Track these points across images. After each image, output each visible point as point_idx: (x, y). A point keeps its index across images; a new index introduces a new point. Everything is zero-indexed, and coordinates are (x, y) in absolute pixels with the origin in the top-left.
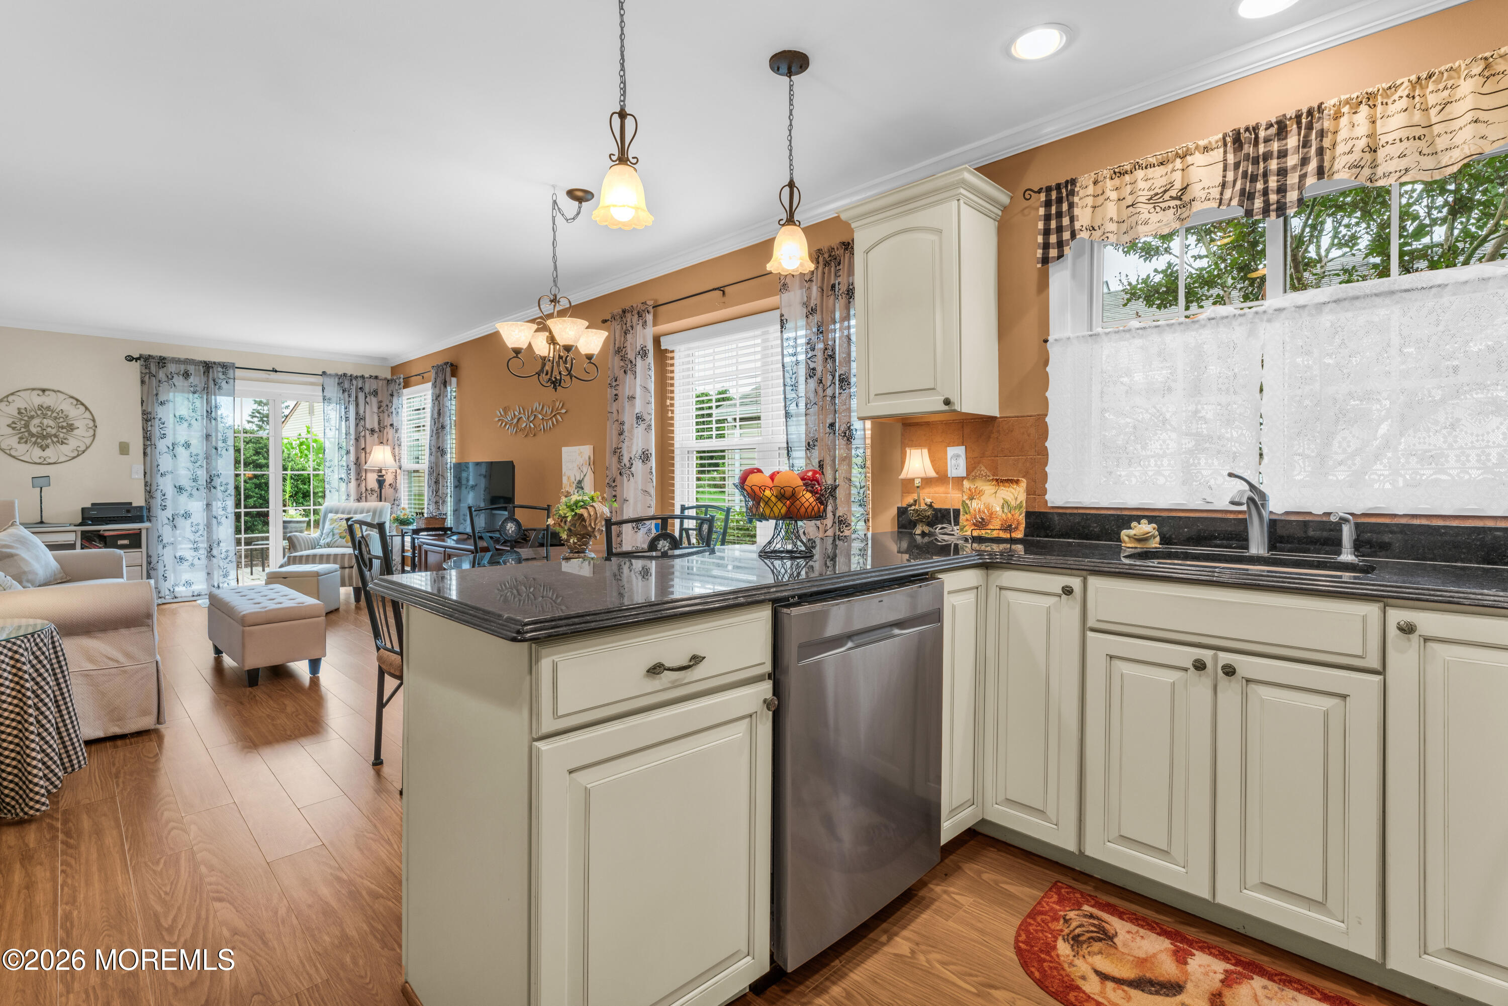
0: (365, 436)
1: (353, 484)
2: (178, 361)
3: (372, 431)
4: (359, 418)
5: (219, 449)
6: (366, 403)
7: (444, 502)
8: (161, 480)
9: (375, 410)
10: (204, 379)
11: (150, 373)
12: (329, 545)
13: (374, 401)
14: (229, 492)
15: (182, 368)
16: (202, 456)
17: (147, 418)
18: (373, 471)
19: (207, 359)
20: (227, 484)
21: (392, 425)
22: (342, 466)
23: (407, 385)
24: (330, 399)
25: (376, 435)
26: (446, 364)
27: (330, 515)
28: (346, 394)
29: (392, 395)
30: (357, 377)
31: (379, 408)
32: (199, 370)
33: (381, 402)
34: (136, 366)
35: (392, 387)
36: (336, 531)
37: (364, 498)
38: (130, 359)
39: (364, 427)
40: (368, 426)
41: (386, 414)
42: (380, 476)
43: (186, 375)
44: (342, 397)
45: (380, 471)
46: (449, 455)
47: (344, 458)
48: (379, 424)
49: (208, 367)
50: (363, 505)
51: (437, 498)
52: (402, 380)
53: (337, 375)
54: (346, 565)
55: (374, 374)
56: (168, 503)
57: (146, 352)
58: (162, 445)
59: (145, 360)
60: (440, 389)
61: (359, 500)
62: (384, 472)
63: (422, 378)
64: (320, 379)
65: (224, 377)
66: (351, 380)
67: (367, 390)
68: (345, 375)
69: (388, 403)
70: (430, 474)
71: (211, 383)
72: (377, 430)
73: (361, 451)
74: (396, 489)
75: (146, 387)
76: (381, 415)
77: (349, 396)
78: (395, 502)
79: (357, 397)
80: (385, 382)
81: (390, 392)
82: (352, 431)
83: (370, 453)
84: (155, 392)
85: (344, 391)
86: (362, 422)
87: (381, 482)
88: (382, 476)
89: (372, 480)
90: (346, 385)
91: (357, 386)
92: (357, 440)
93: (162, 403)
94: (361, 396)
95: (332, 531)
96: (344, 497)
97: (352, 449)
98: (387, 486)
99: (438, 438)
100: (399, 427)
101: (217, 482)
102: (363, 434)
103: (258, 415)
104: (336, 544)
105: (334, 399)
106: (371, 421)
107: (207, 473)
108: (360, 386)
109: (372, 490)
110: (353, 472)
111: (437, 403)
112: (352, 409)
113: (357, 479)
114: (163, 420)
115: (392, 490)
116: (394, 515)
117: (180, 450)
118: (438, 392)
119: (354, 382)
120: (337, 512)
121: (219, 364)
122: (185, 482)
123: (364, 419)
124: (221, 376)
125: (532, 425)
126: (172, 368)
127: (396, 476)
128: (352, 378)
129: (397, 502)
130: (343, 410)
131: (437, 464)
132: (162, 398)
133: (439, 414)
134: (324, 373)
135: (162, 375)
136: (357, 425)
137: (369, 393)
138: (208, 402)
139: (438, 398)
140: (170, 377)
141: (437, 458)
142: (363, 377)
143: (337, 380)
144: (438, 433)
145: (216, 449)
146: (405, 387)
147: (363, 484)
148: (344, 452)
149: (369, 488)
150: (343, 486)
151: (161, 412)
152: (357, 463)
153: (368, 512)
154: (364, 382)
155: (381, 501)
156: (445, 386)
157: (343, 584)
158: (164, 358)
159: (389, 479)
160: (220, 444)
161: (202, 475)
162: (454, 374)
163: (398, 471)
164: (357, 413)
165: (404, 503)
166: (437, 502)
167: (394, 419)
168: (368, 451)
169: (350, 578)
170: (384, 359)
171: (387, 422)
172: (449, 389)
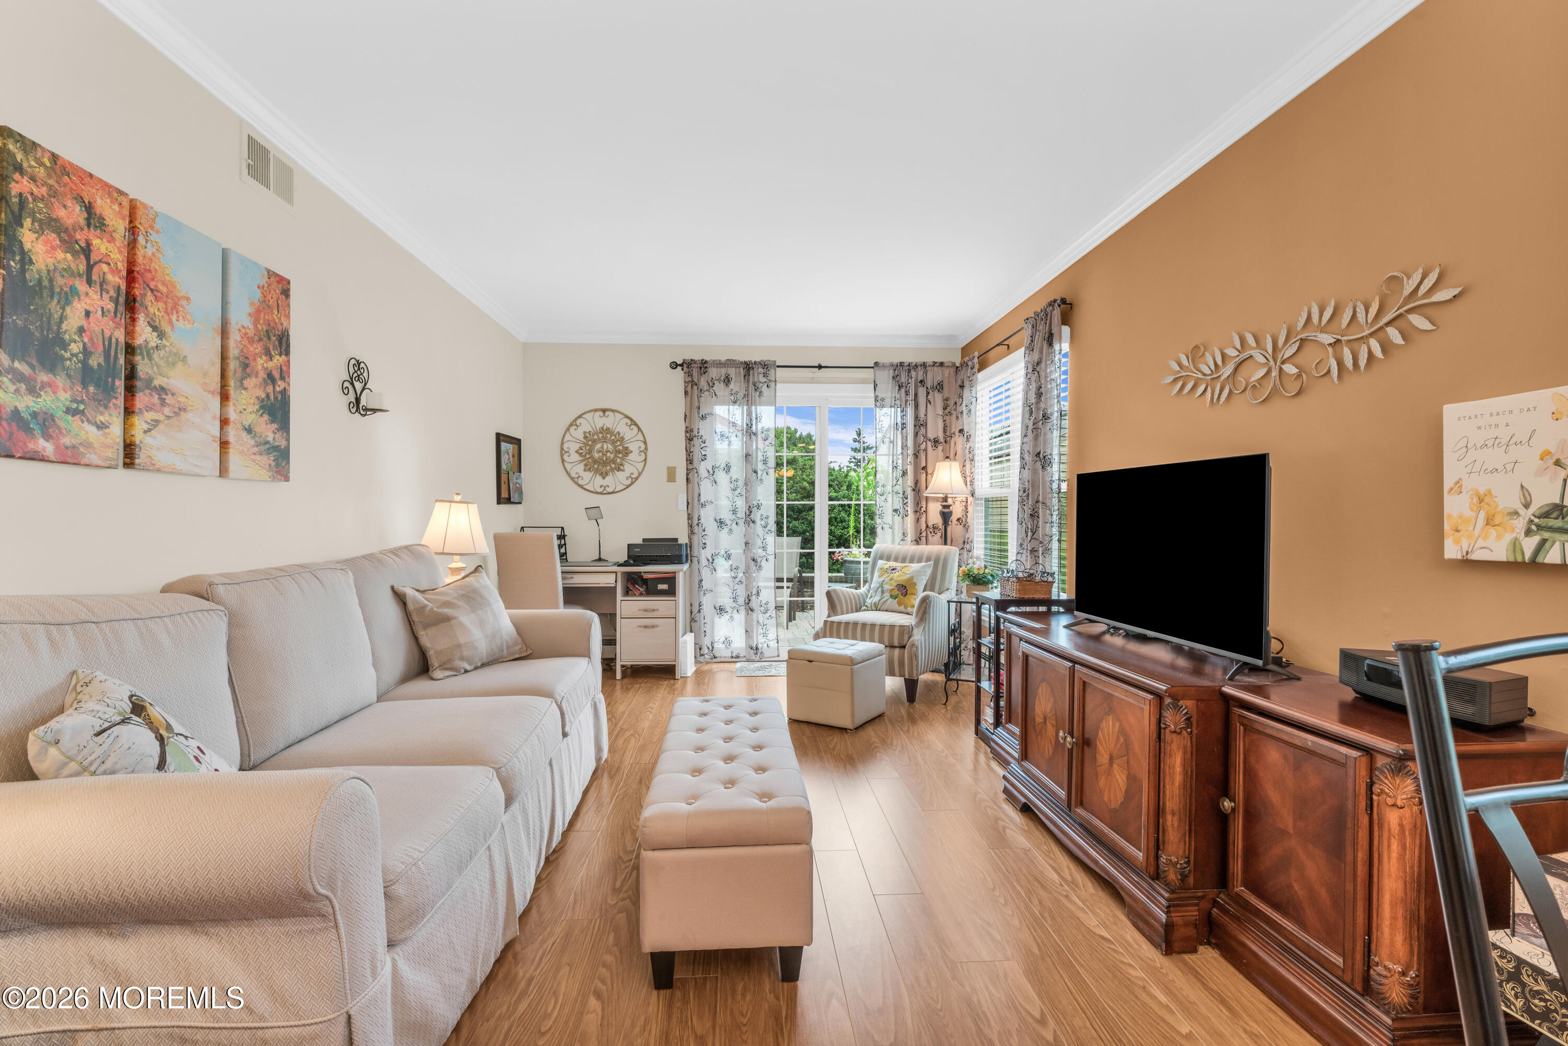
0: (926, 450)
1: (910, 520)
2: (719, 364)
3: (936, 442)
4: (920, 424)
5: (760, 473)
6: (928, 401)
7: (1047, 550)
8: (703, 512)
9: (940, 411)
10: (744, 385)
11: (693, 381)
12: (877, 608)
13: (938, 398)
14: (769, 528)
15: (723, 371)
16: (741, 483)
17: (690, 436)
18: (936, 499)
19: (747, 359)
20: (767, 518)
21: (961, 431)
22: (897, 493)
23: (983, 366)
24: (883, 400)
25: (940, 448)
26: (1052, 304)
27: (880, 563)
28: (903, 390)
29: (962, 387)
30: (916, 366)
31: (945, 409)
32: (740, 372)
33: (947, 399)
34: (679, 373)
35: (963, 374)
36: (886, 587)
37: (924, 539)
38: (674, 365)
39: (925, 436)
40: (931, 435)
41: (954, 416)
42: (944, 507)
43: (727, 381)
44: (898, 396)
45: (945, 499)
46: (1055, 467)
47: (900, 482)
48: (945, 431)
49: (748, 367)
50: (923, 549)
51: (1035, 543)
52: (976, 360)
53: (892, 365)
54: (896, 644)
55: (939, 360)
56: (708, 541)
57: (688, 357)
58: (703, 468)
59: (687, 365)
60: (1041, 352)
61: (917, 541)
62: (950, 501)
63: (1006, 346)
64: (869, 374)
65: (765, 380)
66: (909, 371)
67: (929, 384)
68: (902, 364)
69: (956, 399)
70: (1022, 502)
71: (751, 388)
72: (942, 440)
73: (922, 470)
74: (966, 527)
75: (689, 398)
76: (947, 418)
77: (907, 393)
78: (965, 545)
79: (916, 395)
80: (953, 370)
81: (959, 383)
82: (910, 443)
83: (932, 474)
84: (696, 405)
85: (900, 387)
86: (923, 430)
87: (946, 516)
88: (948, 507)
89: (934, 509)
90: (903, 379)
91: (916, 379)
92: (916, 455)
93: (703, 418)
94: (922, 392)
95: (881, 585)
96: (899, 536)
97: (910, 469)
98: (955, 522)
99: (1036, 438)
100: (971, 433)
101: (757, 515)
102: (923, 447)
103: (854, 460)
104: (885, 607)
105: (888, 401)
106: (935, 429)
107: (747, 502)
108: (920, 378)
109: (935, 527)
110: (910, 501)
111: (1034, 378)
112: (910, 411)
113: (916, 512)
114: (704, 438)
115: (960, 528)
116: (963, 568)
117: (721, 476)
118: (1036, 356)
119: (913, 373)
120: (888, 559)
121: (760, 363)
122: (726, 516)
123: (925, 425)
124: (762, 379)
125: (1290, 369)
126: (713, 372)
127: (966, 507)
128: (911, 367)
129: (967, 546)
130: (899, 413)
131: (1034, 483)
132: (703, 411)
133: (1039, 395)
134: (876, 364)
135: (703, 384)
136: (916, 434)
137: (932, 388)
138: (749, 414)
139: (1036, 369)
140: (711, 385)
141: (1034, 472)
142: (924, 365)
143: (891, 372)
144: (1035, 429)
145: (756, 472)
146: (979, 371)
147: (923, 519)
148: (900, 473)
149: (930, 524)
150: (898, 519)
151: (703, 428)
152: (916, 489)
153: (928, 560)
154: (926, 373)
155: (945, 543)
156: (1051, 344)
157: (891, 673)
158: (706, 362)
159: (957, 511)
160: (760, 467)
161: (741, 503)
162: (1066, 320)
163: (970, 499)
164: (917, 418)
165: (979, 549)
166: (1033, 551)
167: (966, 422)
168: (930, 471)
169: (901, 663)
170: (952, 337)
171: (955, 428)
172: (1057, 347)
